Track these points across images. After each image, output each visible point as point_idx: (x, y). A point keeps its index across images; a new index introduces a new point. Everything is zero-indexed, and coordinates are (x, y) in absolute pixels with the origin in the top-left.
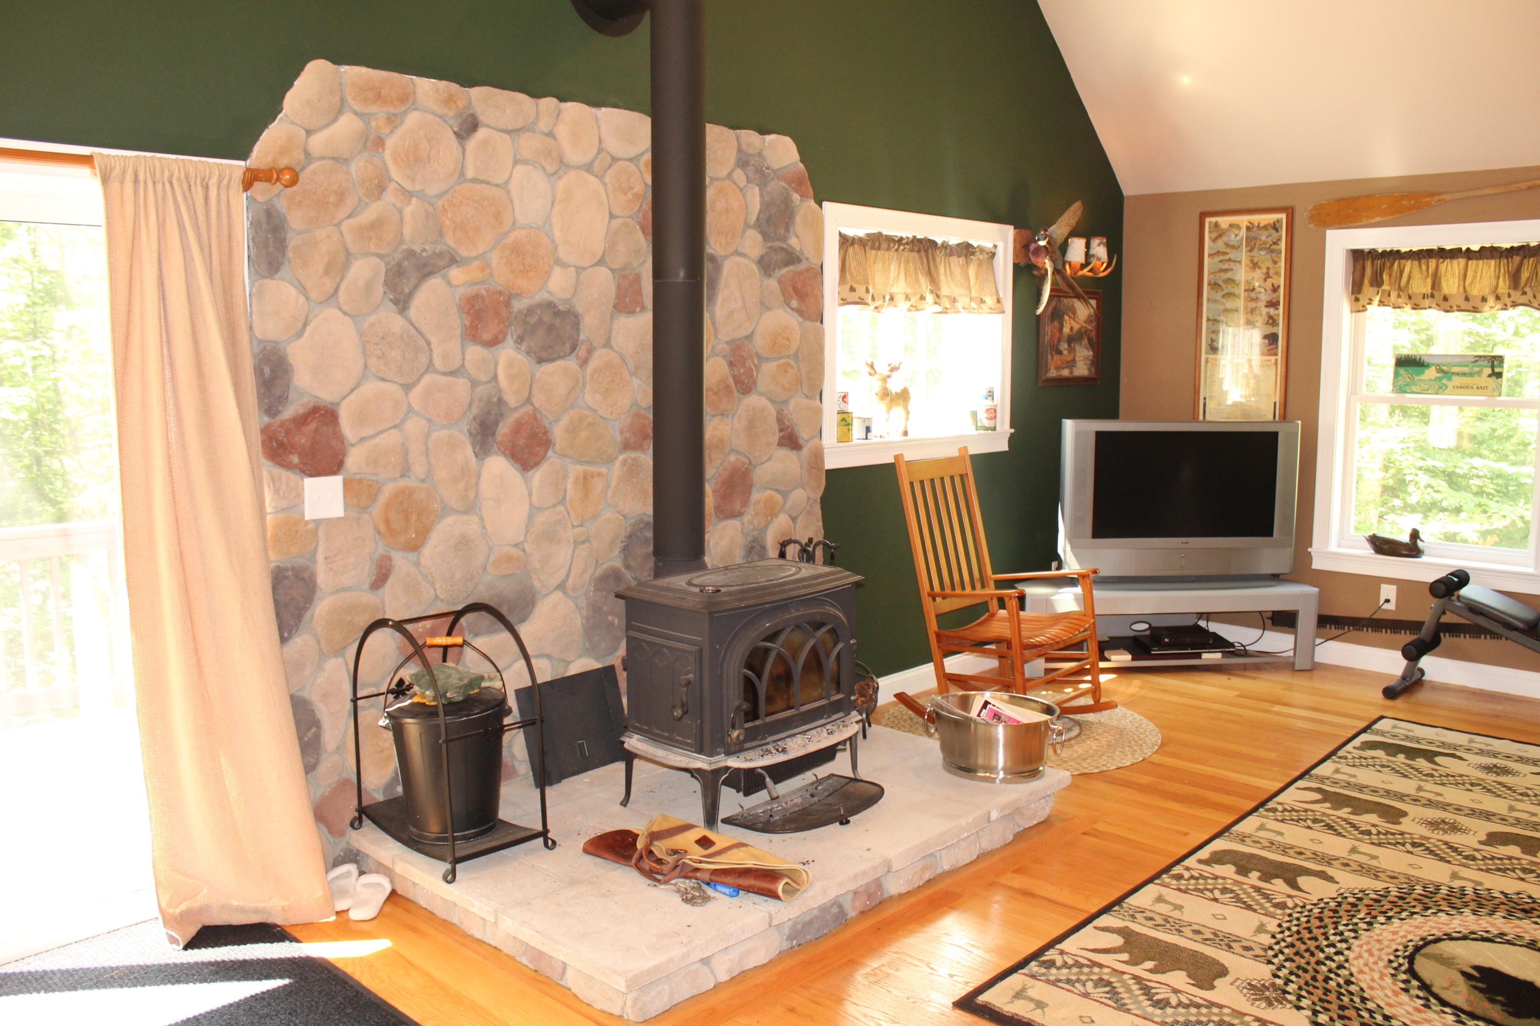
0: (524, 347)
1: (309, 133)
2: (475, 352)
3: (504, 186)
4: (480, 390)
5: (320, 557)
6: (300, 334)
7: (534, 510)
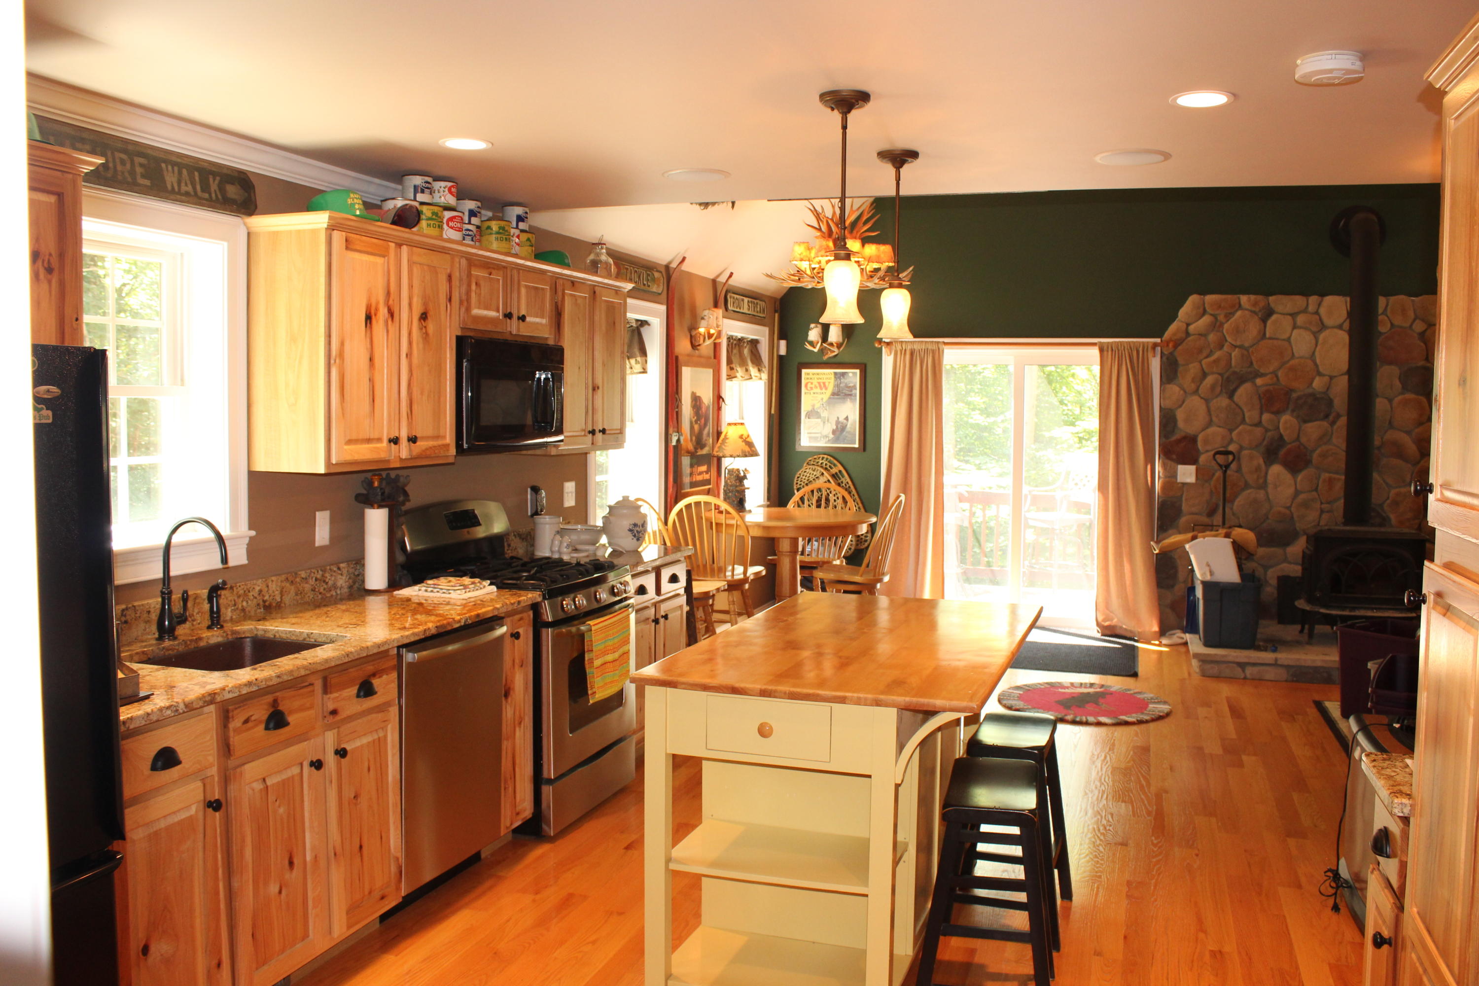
0: (1295, 414)
1: (1188, 325)
2: (1266, 417)
3: (1288, 340)
4: (1269, 434)
5: (1184, 499)
6: (1180, 406)
7: (1297, 493)
